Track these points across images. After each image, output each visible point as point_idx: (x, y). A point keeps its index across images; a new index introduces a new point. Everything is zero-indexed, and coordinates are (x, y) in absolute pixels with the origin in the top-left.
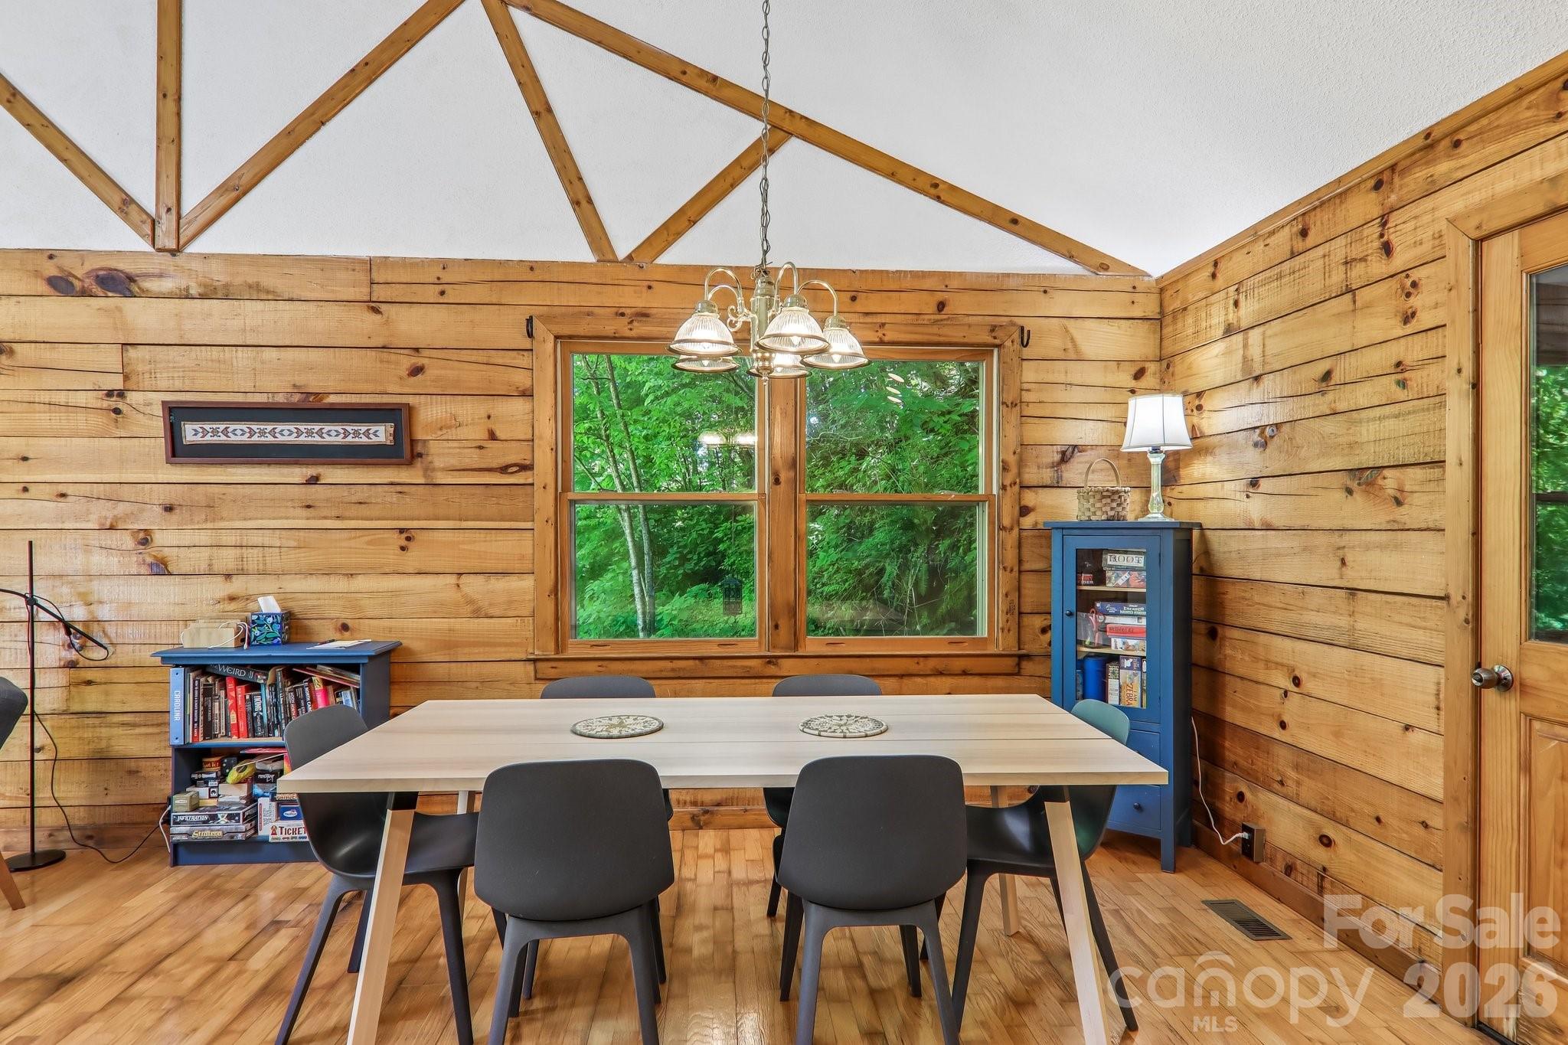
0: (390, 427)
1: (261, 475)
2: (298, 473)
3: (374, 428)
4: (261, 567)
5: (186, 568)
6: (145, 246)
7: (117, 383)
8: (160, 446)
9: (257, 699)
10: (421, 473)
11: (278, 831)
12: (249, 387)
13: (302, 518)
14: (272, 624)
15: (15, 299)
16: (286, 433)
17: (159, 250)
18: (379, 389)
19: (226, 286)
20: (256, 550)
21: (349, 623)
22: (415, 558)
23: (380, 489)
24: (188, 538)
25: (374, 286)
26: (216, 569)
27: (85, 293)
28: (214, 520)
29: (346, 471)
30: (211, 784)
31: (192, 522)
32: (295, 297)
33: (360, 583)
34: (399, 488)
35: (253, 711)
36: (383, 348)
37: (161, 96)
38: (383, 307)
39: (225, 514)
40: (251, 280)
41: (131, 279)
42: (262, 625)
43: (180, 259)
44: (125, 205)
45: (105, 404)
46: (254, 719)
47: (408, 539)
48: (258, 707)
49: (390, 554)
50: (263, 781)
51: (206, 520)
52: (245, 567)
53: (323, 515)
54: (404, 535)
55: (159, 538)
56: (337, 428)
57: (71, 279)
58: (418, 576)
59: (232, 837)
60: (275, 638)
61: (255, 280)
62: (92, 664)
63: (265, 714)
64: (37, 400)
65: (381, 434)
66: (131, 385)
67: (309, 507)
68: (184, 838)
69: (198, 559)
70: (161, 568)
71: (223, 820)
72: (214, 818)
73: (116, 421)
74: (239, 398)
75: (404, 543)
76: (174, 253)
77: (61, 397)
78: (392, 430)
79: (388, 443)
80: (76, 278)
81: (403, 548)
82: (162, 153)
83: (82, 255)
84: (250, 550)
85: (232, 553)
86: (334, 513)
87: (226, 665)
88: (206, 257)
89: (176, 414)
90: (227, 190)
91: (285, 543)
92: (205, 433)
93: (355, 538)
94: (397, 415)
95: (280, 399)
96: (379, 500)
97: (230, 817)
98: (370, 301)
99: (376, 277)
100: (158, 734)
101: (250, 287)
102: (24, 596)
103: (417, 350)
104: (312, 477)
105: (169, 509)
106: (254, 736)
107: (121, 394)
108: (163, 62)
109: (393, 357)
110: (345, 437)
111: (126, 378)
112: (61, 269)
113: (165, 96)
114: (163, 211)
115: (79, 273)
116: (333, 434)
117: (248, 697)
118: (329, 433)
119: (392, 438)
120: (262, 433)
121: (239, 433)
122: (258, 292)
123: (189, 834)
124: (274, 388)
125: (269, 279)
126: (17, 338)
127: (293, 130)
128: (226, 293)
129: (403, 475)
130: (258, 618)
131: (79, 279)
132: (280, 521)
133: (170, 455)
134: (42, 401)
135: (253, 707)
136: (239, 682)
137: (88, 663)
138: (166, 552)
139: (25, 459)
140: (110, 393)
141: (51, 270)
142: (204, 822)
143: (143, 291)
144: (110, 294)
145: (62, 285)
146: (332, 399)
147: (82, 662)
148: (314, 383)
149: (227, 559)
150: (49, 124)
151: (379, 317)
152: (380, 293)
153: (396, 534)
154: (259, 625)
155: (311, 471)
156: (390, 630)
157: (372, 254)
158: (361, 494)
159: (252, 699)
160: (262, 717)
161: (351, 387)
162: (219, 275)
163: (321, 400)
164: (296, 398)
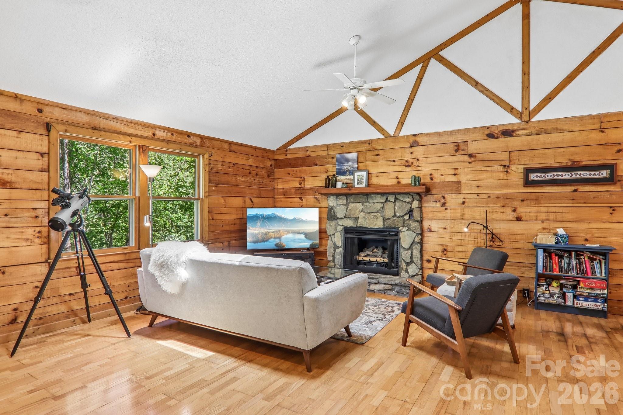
0: (609, 172)
1: (555, 189)
2: (570, 188)
3: (601, 172)
4: (555, 219)
5: (528, 218)
6: (518, 121)
7: (507, 163)
8: (521, 181)
9: (563, 261)
10: (620, 187)
11: (578, 304)
12: (552, 161)
13: (571, 203)
14: (565, 238)
15: (476, 142)
16: (567, 175)
17: (523, 122)
18: (604, 158)
19: (546, 130)
20: (553, 214)
21: (588, 238)
22: (615, 217)
23: (602, 193)
24: (528, 209)
25: (602, 123)
26: (538, 219)
27: (498, 138)
28: (538, 204)
29: (589, 187)
30: (545, 286)
31: (530, 205)
32: (571, 130)
33: (593, 225)
34: (610, 193)
35: (561, 265)
36: (606, 144)
37: (523, 74)
38: (605, 130)
39: (542, 202)
40: (554, 127)
41: (513, 131)
42: (562, 238)
43: (529, 124)
44: (511, 110)
45: (503, 170)
46: (562, 267)
47: (614, 210)
48: (563, 264)
49: (606, 215)
50: (567, 287)
51: (535, 204)
52: (549, 219)
53: (579, 202)
54: (612, 209)
55: (519, 210)
56: (586, 173)
57: (494, 134)
58: (617, 223)
59: (560, 303)
60: (567, 242)
61: (556, 127)
62: (497, 246)
63: (565, 266)
64: (482, 170)
65: (605, 174)
66: (512, 163)
67: (573, 199)
68: (543, 301)
69: (533, 216)
70: (519, 219)
71: (555, 298)
72: (553, 297)
73: (507, 174)
74: (549, 165)
75: (612, 212)
76: (527, 122)
77: (490, 169)
78: (609, 173)
79: (607, 177)
80: (495, 133)
81: (611, 214)
82: (524, 92)
83: (497, 126)
84: (551, 214)
85: (544, 214)
86: (583, 202)
87: (554, 250)
88: (538, 121)
89: (528, 171)
90: (547, 99)
91: (564, 211)
92: (537, 176)
93: (591, 210)
94: (612, 167)
95: (564, 164)
96: (602, 197)
97: (558, 297)
98: (601, 129)
99: (603, 120)
100: (518, 269)
101: (554, 129)
102: (484, 226)
103: (620, 144)
104: (575, 189)
105: (522, 201)
106: (562, 273)
107: (508, 166)
108: (524, 64)
109: (609, 147)
110: (590, 176)
111: (510, 161)
112: (491, 131)
113: (525, 74)
114: (524, 109)
115: (496, 132)
116: (585, 175)
117: (560, 260)
118: (565, 175)
119: (609, 175)
120: (558, 176)
121: (549, 176)
122: (557, 130)
123: (544, 301)
124: (561, 160)
125: (561, 126)
126: (477, 153)
127: (571, 76)
128: (545, 132)
129: (612, 188)
130: (561, 235)
131: (496, 134)
132: (562, 204)
133: (525, 184)
134: (484, 170)
135: (561, 263)
136: (556, 255)
137: (496, 246)
138: (522, 214)
139: (478, 187)
140: (505, 166)
141: (487, 132)
142: (549, 297)
143: (517, 135)
144: (506, 137)
145: (491, 136)
146: (584, 163)
147: (494, 246)
148: (577, 159)
149: (543, 216)
150: (487, 90)
151: (604, 134)
152: (604, 125)
153: (609, 209)
154: (561, 238)
155: (573, 188)
156: (605, 242)
157: (601, 113)
158: (594, 195)
159: (561, 261)
160: (564, 267)
161: (591, 158)
162: (543, 127)
163: (580, 163)
164: (569, 164)
